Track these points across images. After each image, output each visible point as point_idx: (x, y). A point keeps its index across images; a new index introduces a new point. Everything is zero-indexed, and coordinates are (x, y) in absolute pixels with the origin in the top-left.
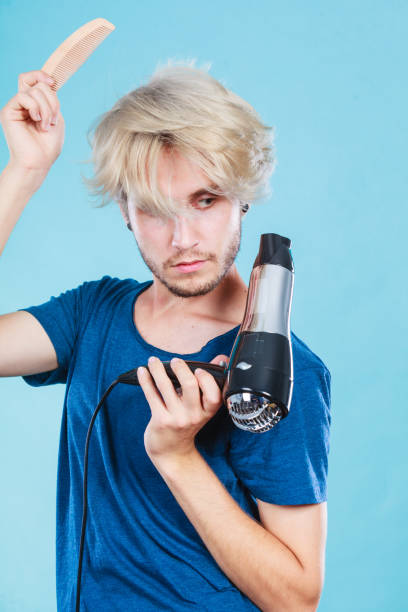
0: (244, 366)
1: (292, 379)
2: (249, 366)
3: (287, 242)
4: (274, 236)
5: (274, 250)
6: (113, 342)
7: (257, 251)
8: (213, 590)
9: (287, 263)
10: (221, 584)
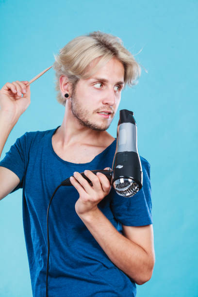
0: (120, 167)
1: (141, 170)
2: (122, 167)
3: (132, 113)
4: (126, 111)
5: (126, 116)
6: (45, 162)
7: (119, 118)
8: (106, 268)
9: (133, 122)
10: (110, 265)
